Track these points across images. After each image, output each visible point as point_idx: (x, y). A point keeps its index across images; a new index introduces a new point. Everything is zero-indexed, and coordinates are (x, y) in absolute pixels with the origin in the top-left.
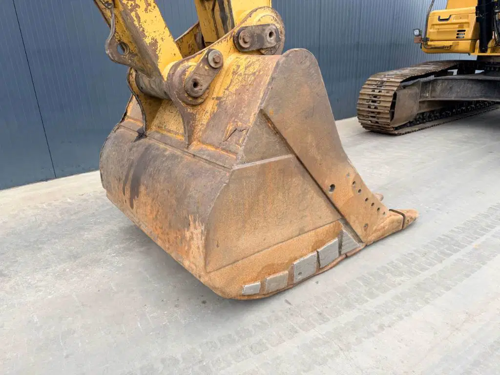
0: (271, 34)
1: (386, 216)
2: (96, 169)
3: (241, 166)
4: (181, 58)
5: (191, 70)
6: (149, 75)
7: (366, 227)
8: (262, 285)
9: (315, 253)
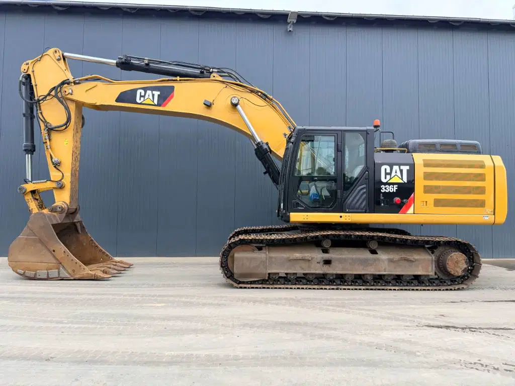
3: (20, 237)
7: (74, 271)
8: (24, 273)
9: (47, 271)
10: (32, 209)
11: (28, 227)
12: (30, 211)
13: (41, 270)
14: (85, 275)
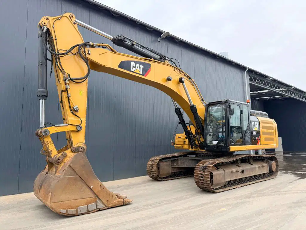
0: (81, 148)
1: (116, 199)
2: (33, 192)
3: (63, 177)
4: (57, 154)
5: (58, 156)
6: (50, 158)
7: (107, 201)
8: (67, 211)
9: (87, 206)
13: (82, 206)
14: (116, 203)
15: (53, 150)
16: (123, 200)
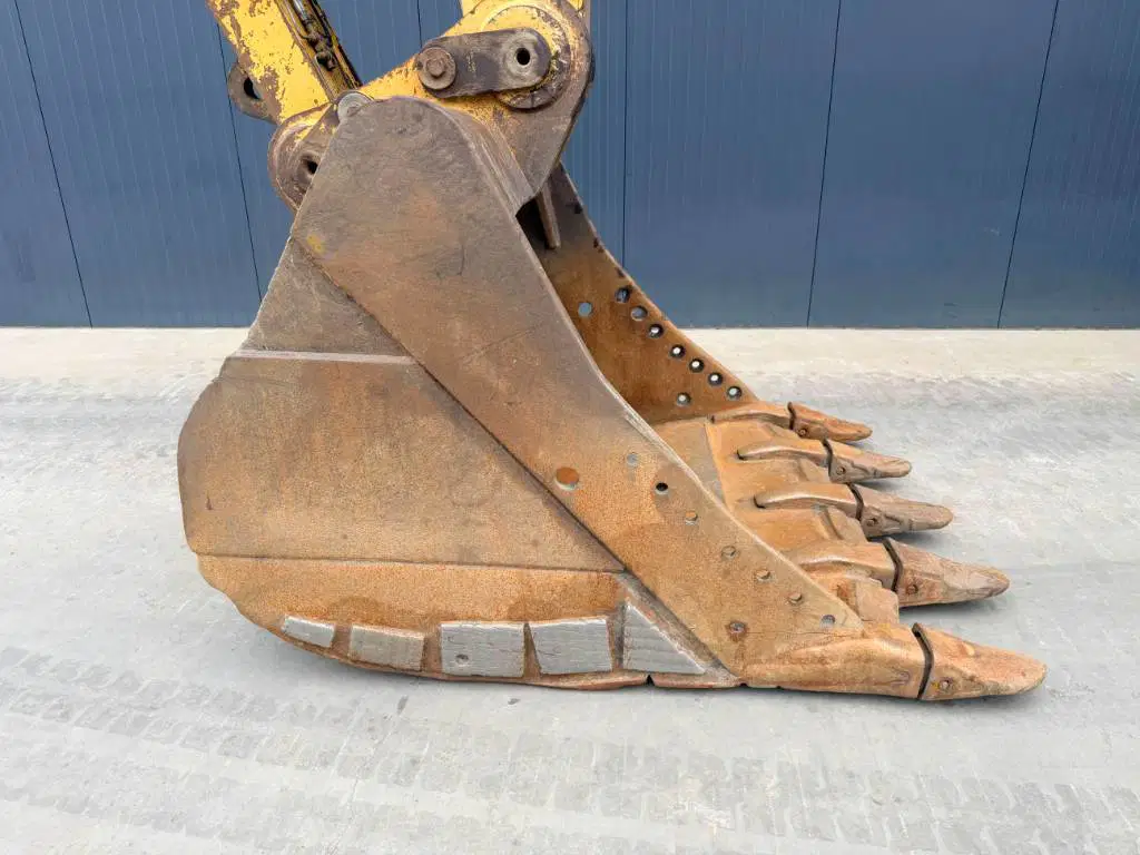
0: (522, 56)
3: (250, 354)
7: (738, 631)
8: (340, 637)
9: (519, 627)
10: (272, 78)
11: (309, 262)
12: (248, 86)
13: (473, 618)
14: (835, 665)
15: (281, 72)
16: (918, 656)
